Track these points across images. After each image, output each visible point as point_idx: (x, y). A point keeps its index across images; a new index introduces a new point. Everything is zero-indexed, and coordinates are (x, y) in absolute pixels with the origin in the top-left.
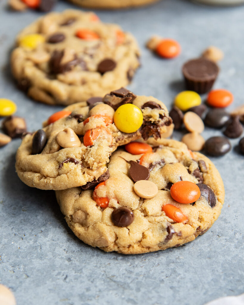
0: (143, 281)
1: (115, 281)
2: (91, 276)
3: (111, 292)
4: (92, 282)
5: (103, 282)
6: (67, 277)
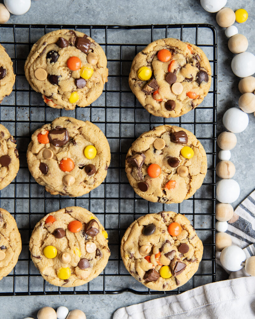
0: (116, 302)
1: (104, 303)
2: (94, 300)
3: (103, 309)
4: (94, 303)
5: (99, 303)
6: (83, 300)
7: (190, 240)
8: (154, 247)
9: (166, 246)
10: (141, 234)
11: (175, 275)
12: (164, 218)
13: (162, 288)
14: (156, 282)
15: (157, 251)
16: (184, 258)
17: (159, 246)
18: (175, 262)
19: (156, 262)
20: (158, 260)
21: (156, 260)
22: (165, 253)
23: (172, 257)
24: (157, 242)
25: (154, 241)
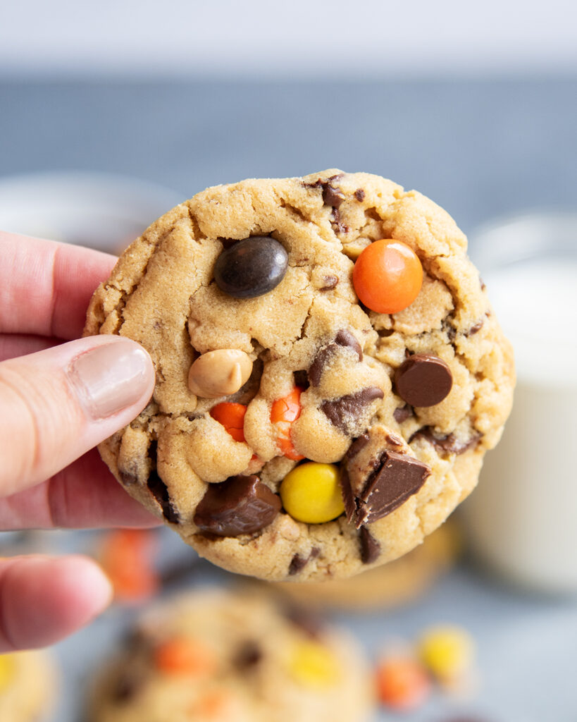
7: (461, 340)
8: (269, 361)
9: (336, 365)
10: (205, 282)
11: (366, 520)
12: (334, 208)
13: (285, 571)
14: (261, 541)
15: (281, 383)
16: (414, 427)
17: (296, 357)
18: (374, 452)
19: (275, 443)
20: (284, 433)
21: (275, 434)
22: (328, 399)
23: (360, 425)
24: (289, 335)
25: (271, 328)
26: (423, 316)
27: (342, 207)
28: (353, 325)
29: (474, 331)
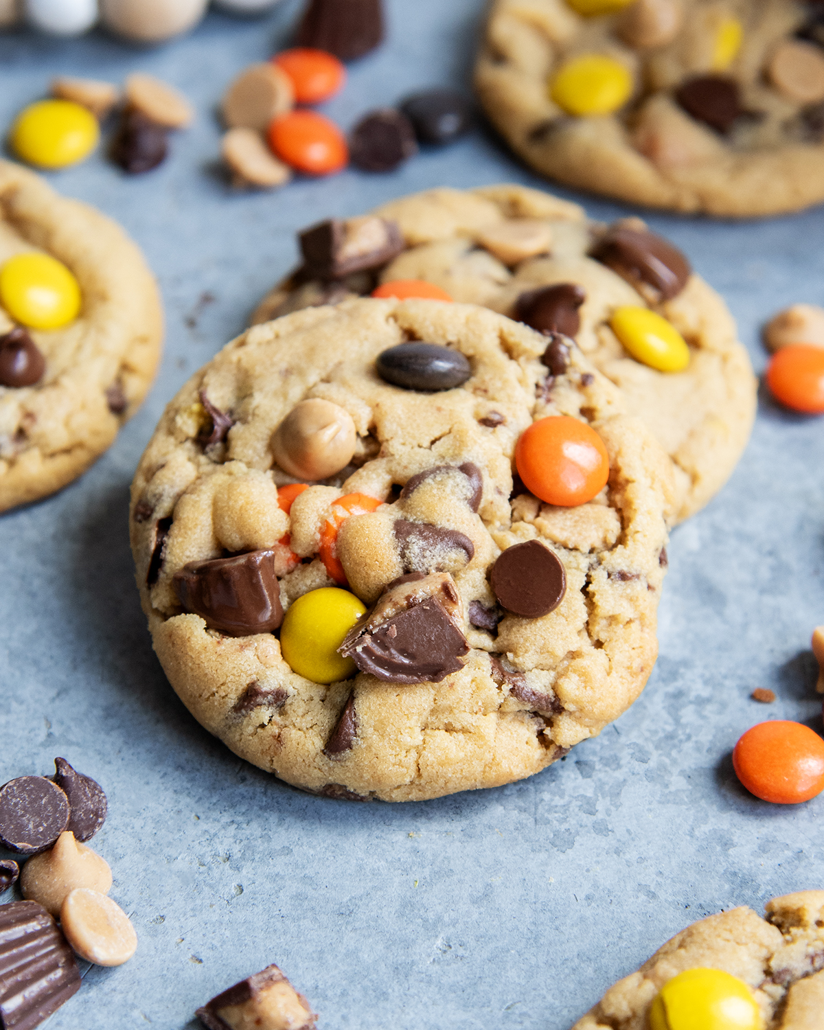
7: (599, 576)
8: (375, 458)
12: (551, 373)
14: (229, 641)
17: (404, 462)
18: (421, 590)
19: (319, 524)
20: (336, 518)
21: (326, 514)
22: (409, 516)
23: (424, 557)
24: (414, 438)
25: (400, 418)
26: (575, 526)
27: (561, 379)
28: (490, 471)
29: (623, 577)
